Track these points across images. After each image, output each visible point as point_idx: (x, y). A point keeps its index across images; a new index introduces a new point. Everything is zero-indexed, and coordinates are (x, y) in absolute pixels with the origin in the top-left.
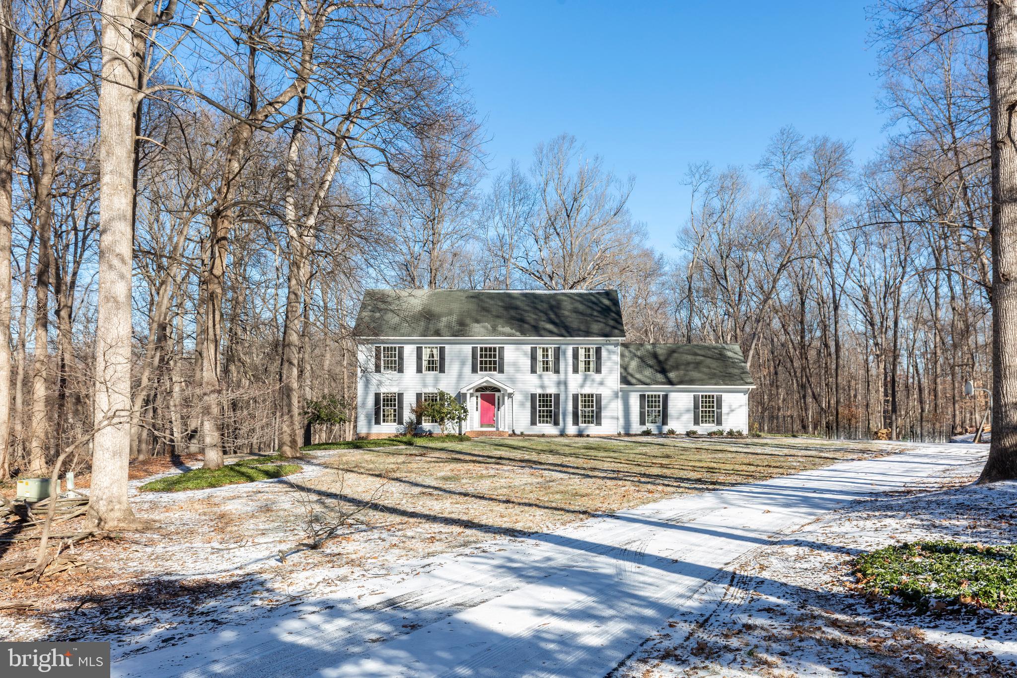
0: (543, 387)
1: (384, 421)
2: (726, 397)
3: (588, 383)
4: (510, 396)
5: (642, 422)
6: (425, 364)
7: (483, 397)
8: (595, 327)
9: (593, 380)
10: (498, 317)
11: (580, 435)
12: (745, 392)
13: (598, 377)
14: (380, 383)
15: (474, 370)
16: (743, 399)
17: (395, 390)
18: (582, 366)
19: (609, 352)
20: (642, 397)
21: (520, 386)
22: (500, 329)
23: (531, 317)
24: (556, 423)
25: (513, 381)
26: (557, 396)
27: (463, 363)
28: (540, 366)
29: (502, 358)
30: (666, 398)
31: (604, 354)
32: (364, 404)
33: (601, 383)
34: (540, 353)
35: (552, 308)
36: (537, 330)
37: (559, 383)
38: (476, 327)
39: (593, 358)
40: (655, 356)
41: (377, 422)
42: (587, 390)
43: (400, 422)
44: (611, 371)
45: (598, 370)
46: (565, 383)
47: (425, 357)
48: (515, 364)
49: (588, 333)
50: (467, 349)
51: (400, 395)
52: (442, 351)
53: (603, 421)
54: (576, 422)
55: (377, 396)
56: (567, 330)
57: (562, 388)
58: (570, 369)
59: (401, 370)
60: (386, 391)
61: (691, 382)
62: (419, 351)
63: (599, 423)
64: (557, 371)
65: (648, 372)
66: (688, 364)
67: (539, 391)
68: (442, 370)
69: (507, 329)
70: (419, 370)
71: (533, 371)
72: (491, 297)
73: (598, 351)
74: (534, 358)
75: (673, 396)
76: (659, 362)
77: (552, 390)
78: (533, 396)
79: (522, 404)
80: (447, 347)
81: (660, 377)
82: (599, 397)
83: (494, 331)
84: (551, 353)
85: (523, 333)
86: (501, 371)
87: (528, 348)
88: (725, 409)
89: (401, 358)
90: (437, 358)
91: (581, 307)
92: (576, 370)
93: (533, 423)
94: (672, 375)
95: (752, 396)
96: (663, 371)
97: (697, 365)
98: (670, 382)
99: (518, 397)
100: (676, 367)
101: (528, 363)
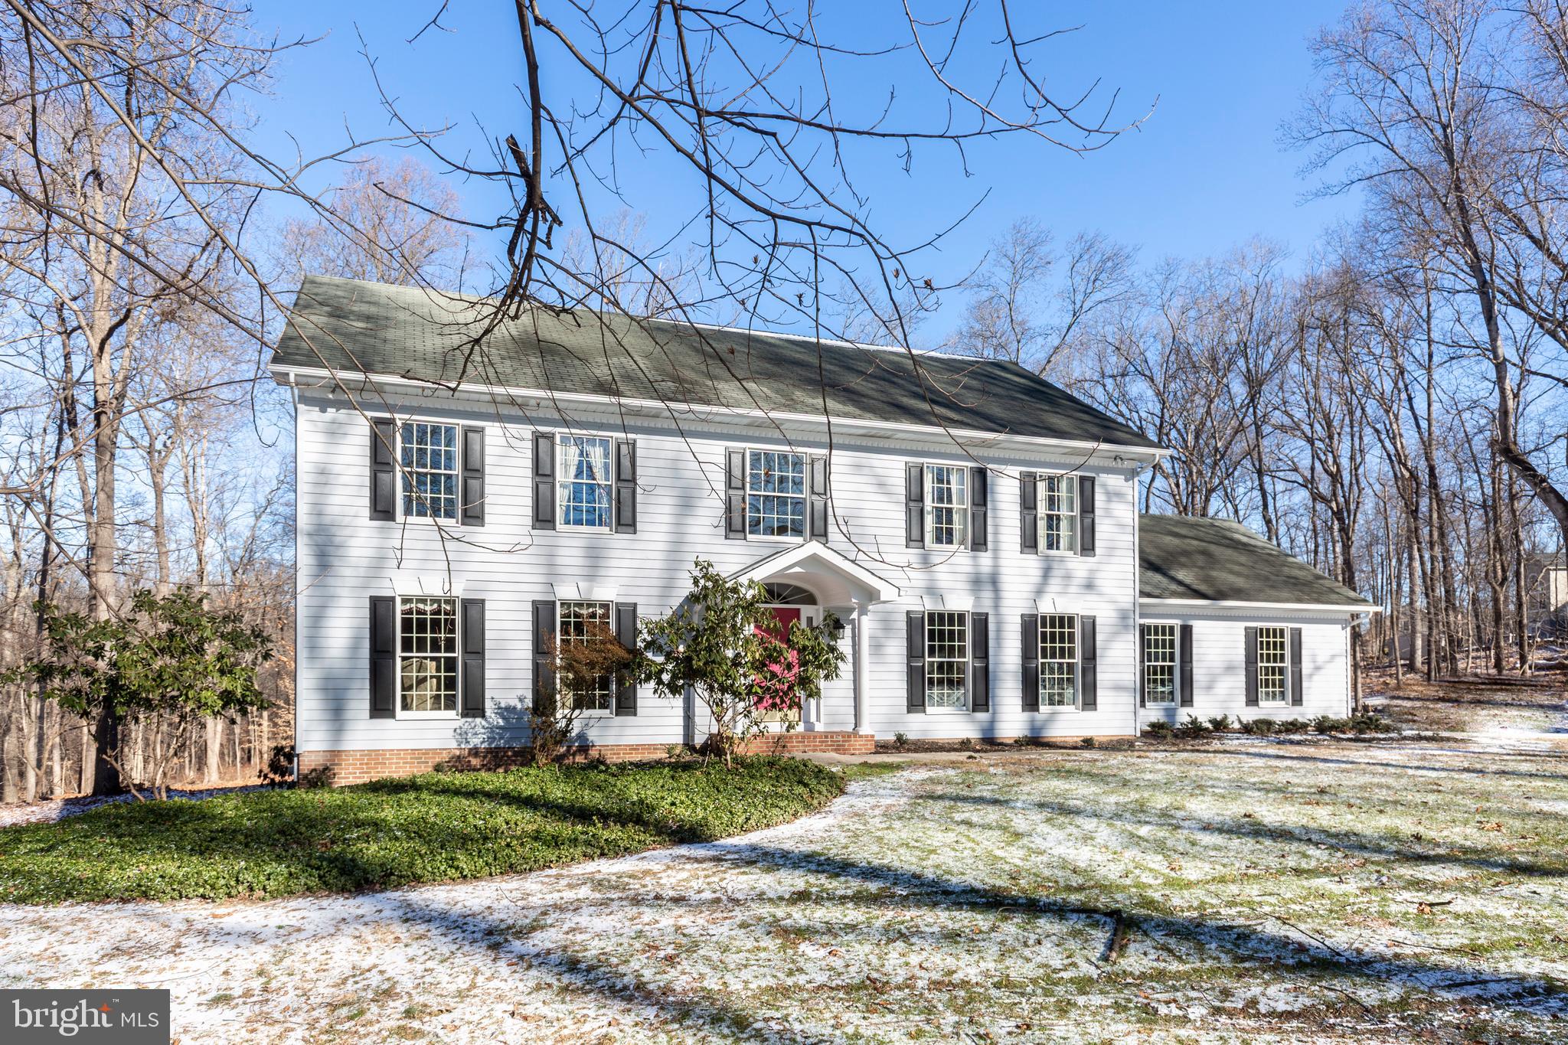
0: (932, 591)
1: (406, 706)
3: (1055, 585)
6: (561, 498)
9: (1068, 577)
12: (1340, 622)
13: (1079, 565)
14: (383, 564)
15: (734, 529)
16: (1338, 638)
17: (452, 587)
18: (1043, 531)
24: (977, 707)
26: (981, 623)
27: (686, 503)
28: (929, 525)
29: (822, 495)
30: (1185, 633)
31: (1098, 499)
33: (1089, 586)
34: (931, 483)
37: (976, 582)
39: (1070, 510)
41: (381, 707)
42: (1053, 605)
43: (474, 708)
44: (1114, 551)
45: (1088, 547)
46: (994, 581)
47: (564, 474)
48: (854, 518)
50: (716, 456)
51: (473, 609)
52: (624, 454)
53: (1102, 696)
54: (1031, 702)
55: (380, 608)
56: (991, 421)
57: (987, 595)
58: (1012, 536)
59: (474, 516)
60: (414, 590)
62: (542, 451)
64: (979, 543)
67: (930, 605)
68: (625, 525)
70: (543, 517)
71: (914, 538)
73: (1087, 486)
74: (914, 501)
75: (1200, 629)
77: (960, 601)
78: (912, 621)
79: (875, 645)
80: (642, 440)
82: (1090, 627)
84: (961, 485)
85: (881, 416)
86: (819, 535)
87: (896, 466)
88: (1306, 664)
89: (474, 471)
90: (605, 480)
92: (1029, 543)
93: (913, 705)
98: (1191, 595)
101: (897, 516)
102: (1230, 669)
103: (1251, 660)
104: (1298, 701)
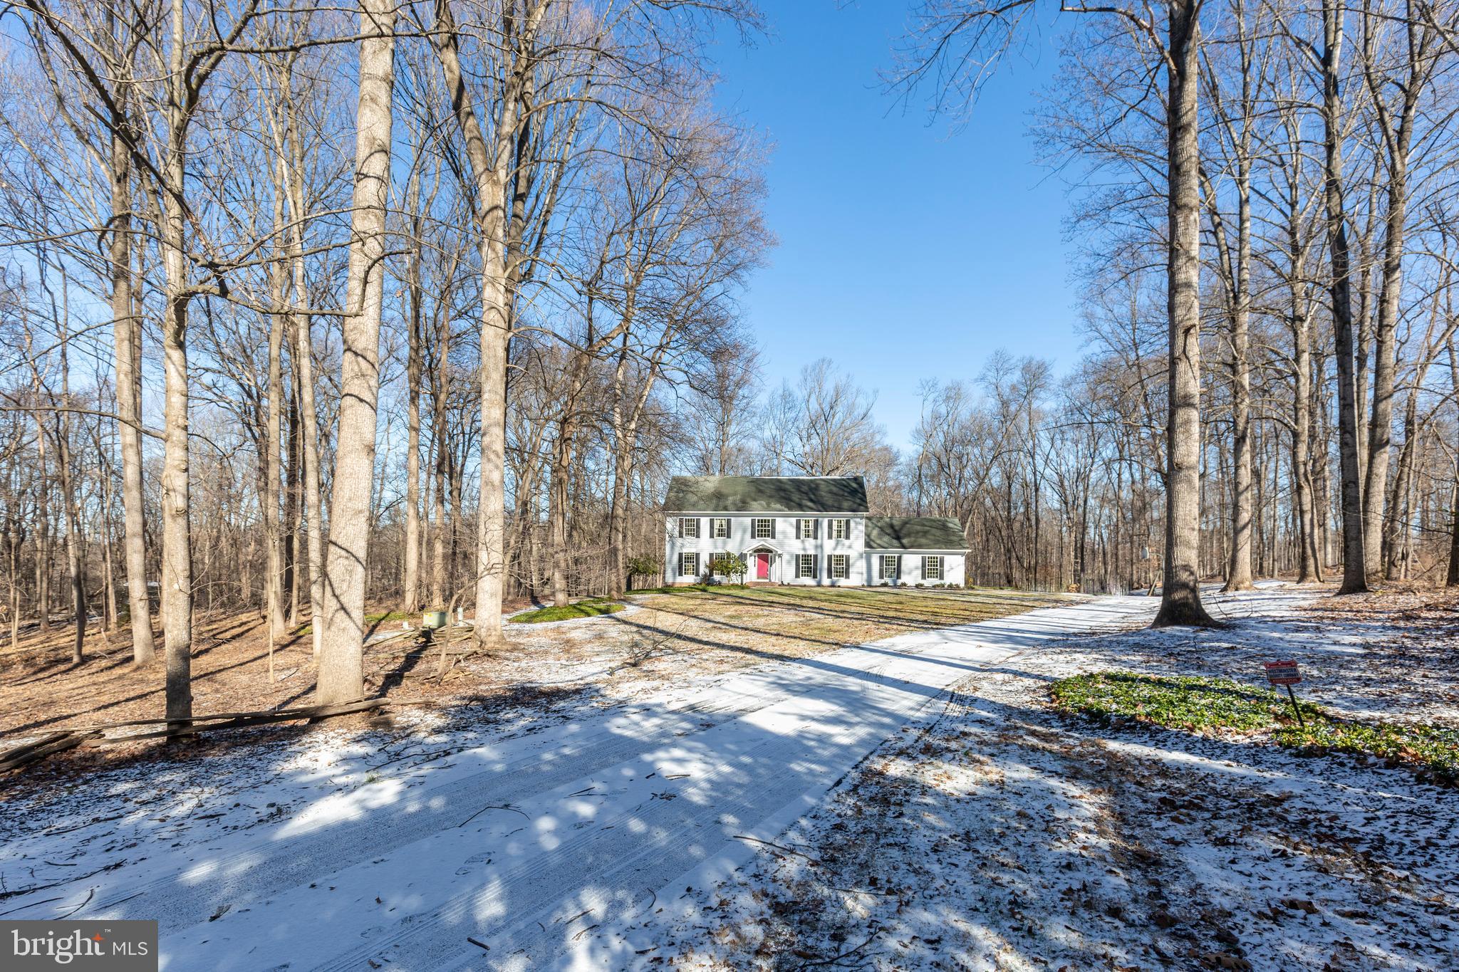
0: (804, 549)
1: (685, 573)
2: (947, 558)
3: (840, 547)
4: (780, 556)
5: (881, 577)
6: (716, 531)
7: (760, 557)
8: (846, 504)
9: (844, 545)
10: (771, 497)
11: (833, 586)
12: (962, 554)
13: (847, 542)
14: (682, 546)
15: (753, 536)
16: (961, 560)
17: (694, 550)
18: (835, 534)
19: (857, 523)
20: (882, 558)
21: (787, 548)
22: (773, 505)
23: (796, 497)
24: (815, 577)
25: (781, 545)
26: (816, 556)
27: (744, 531)
28: (803, 533)
29: (774, 528)
30: (900, 558)
31: (852, 524)
32: (670, 561)
33: (850, 547)
34: (803, 524)
35: (811, 489)
36: (801, 507)
37: (816, 547)
38: (754, 504)
39: (843, 528)
40: (892, 526)
41: (680, 574)
42: (838, 552)
43: (697, 575)
44: (857, 538)
45: (847, 537)
46: (821, 546)
47: (716, 526)
48: (784, 533)
49: (840, 509)
50: (748, 521)
51: (698, 555)
52: (729, 522)
53: (851, 575)
54: (830, 576)
55: (680, 555)
56: (824, 507)
57: (820, 550)
58: (826, 535)
59: (698, 536)
60: (687, 551)
61: (920, 546)
62: (712, 522)
63: (847, 577)
64: (816, 538)
65: (886, 539)
66: (918, 532)
67: (802, 553)
68: (729, 536)
69: (778, 506)
70: (712, 536)
71: (798, 537)
72: (765, 481)
73: (848, 523)
74: (798, 528)
75: (905, 557)
76: (895, 531)
77: (811, 552)
78: (797, 557)
79: (789, 562)
80: (733, 519)
81: (895, 542)
82: (848, 558)
83: (768, 507)
84: (811, 524)
85: (790, 509)
86: (773, 537)
87: (794, 520)
88: (946, 567)
89: (698, 527)
90: (725, 527)
91: (834, 489)
92: (830, 537)
93: (797, 576)
94: (905, 541)
95: (968, 558)
96: (898, 538)
97: (925, 533)
98: (903, 547)
99: (786, 557)
100: (908, 535)
101: (794, 531)
102: (917, 568)
103: (924, 565)
104: (942, 578)
